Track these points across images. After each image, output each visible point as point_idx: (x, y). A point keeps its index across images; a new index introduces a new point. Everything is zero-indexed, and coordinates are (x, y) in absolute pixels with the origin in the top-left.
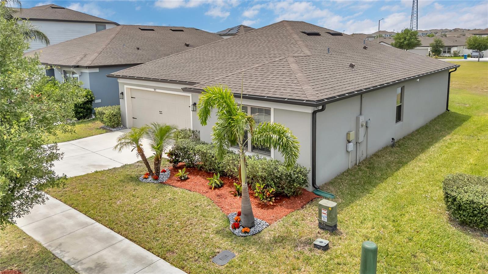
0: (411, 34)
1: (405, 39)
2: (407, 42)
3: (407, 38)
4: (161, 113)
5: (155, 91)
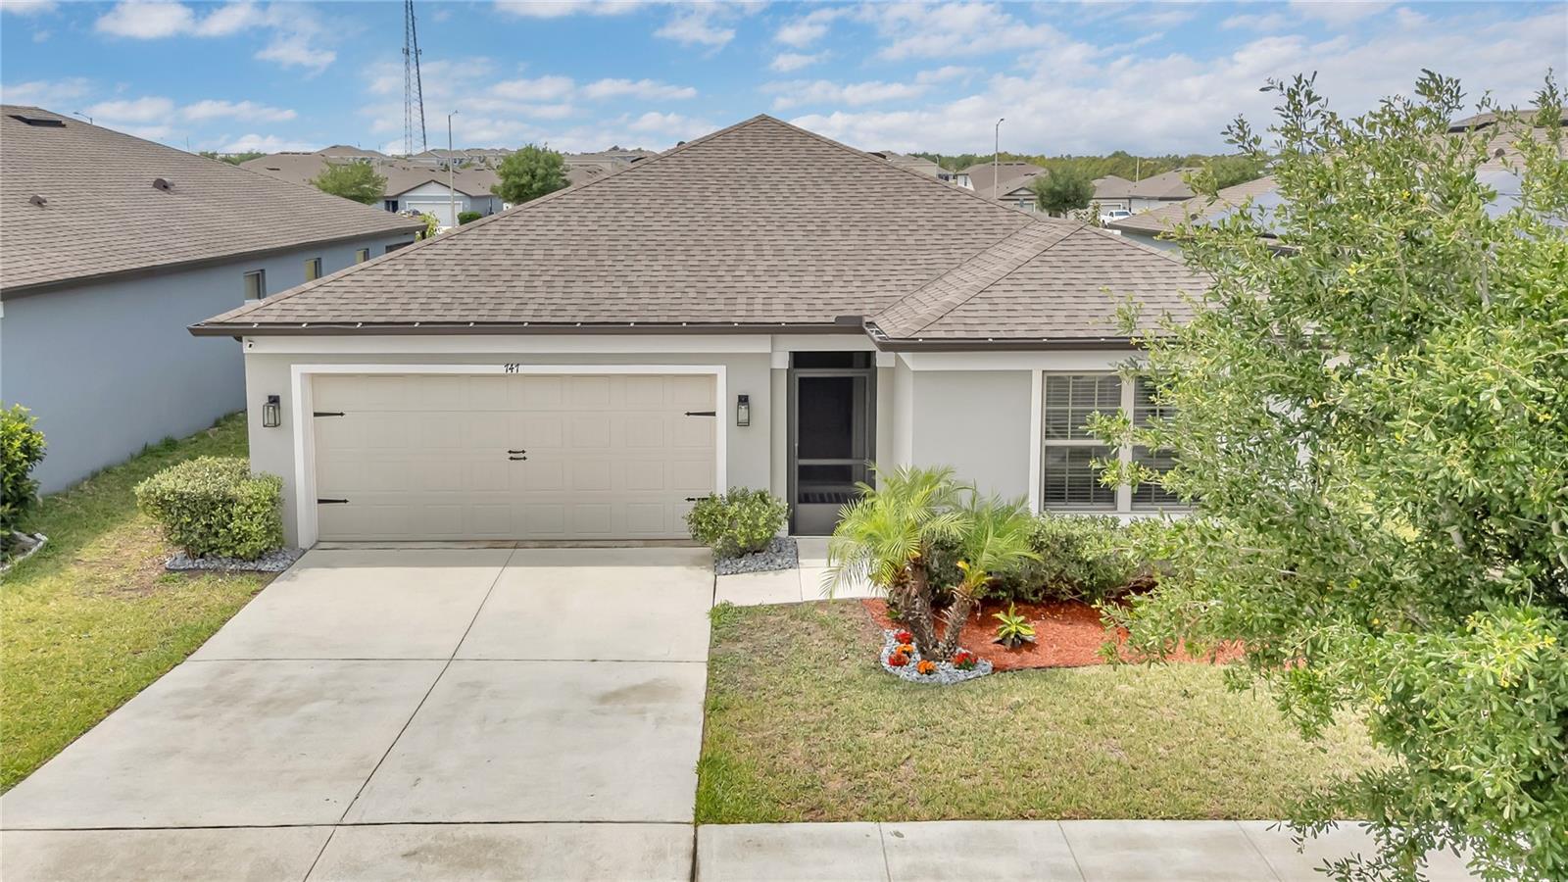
0: (546, 162)
1: (533, 177)
2: (540, 184)
3: (540, 172)
4: (516, 455)
5: (510, 371)
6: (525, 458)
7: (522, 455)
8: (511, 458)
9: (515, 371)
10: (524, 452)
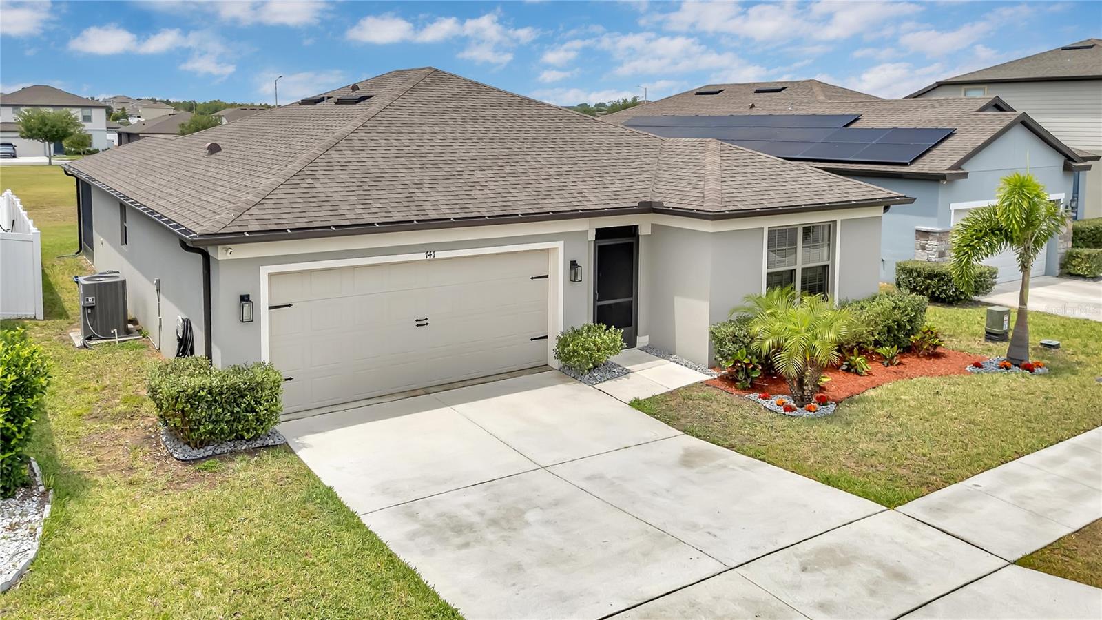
4: (421, 323)
5: (429, 257)
6: (427, 324)
7: (425, 322)
8: (418, 325)
9: (432, 257)
10: (426, 319)
